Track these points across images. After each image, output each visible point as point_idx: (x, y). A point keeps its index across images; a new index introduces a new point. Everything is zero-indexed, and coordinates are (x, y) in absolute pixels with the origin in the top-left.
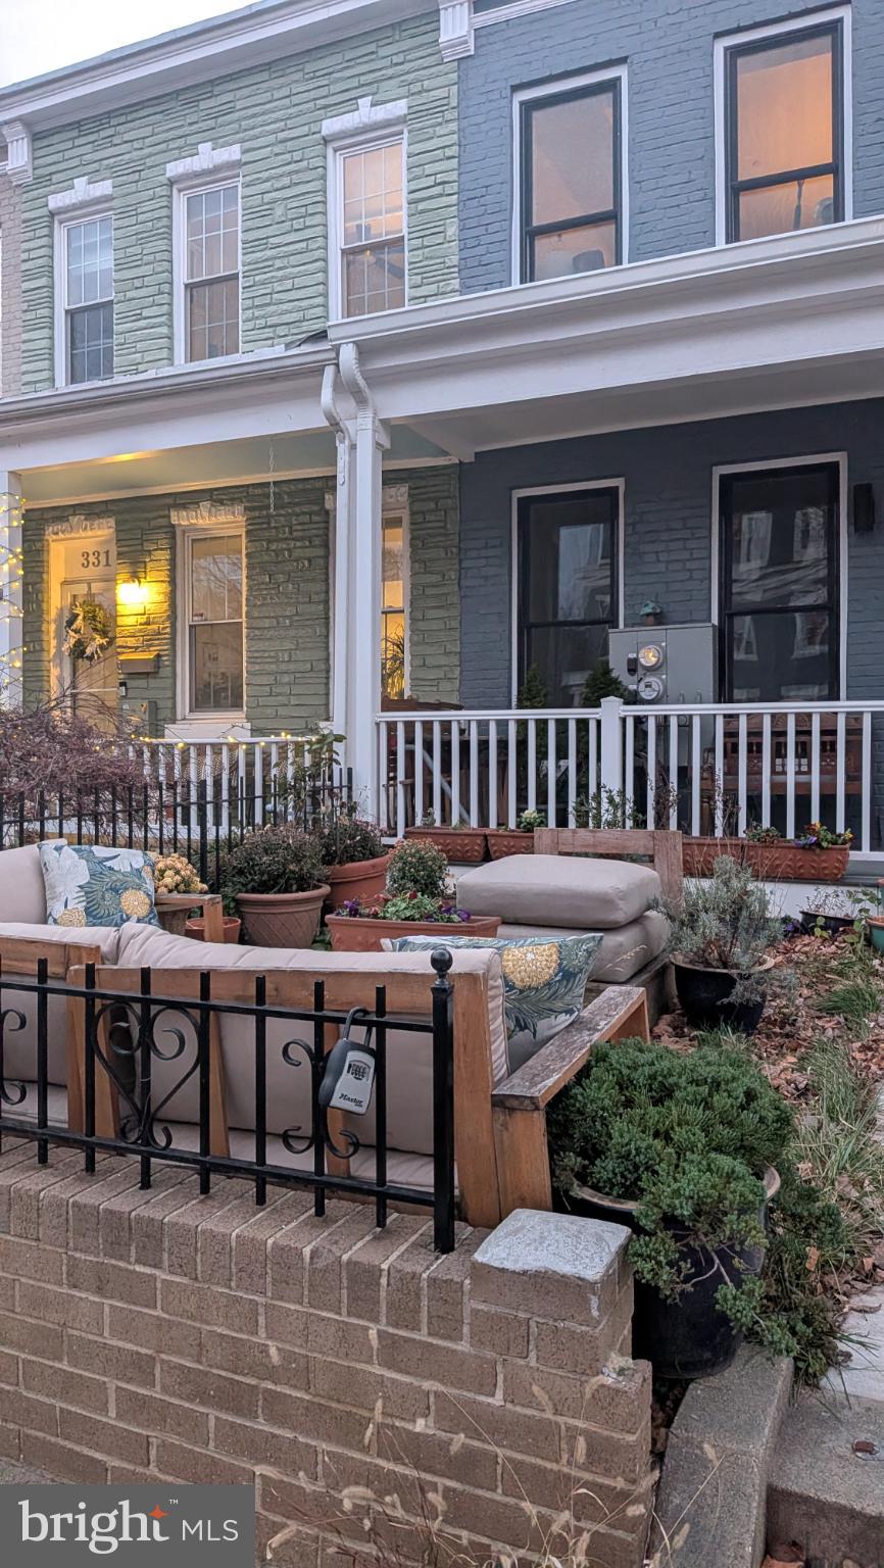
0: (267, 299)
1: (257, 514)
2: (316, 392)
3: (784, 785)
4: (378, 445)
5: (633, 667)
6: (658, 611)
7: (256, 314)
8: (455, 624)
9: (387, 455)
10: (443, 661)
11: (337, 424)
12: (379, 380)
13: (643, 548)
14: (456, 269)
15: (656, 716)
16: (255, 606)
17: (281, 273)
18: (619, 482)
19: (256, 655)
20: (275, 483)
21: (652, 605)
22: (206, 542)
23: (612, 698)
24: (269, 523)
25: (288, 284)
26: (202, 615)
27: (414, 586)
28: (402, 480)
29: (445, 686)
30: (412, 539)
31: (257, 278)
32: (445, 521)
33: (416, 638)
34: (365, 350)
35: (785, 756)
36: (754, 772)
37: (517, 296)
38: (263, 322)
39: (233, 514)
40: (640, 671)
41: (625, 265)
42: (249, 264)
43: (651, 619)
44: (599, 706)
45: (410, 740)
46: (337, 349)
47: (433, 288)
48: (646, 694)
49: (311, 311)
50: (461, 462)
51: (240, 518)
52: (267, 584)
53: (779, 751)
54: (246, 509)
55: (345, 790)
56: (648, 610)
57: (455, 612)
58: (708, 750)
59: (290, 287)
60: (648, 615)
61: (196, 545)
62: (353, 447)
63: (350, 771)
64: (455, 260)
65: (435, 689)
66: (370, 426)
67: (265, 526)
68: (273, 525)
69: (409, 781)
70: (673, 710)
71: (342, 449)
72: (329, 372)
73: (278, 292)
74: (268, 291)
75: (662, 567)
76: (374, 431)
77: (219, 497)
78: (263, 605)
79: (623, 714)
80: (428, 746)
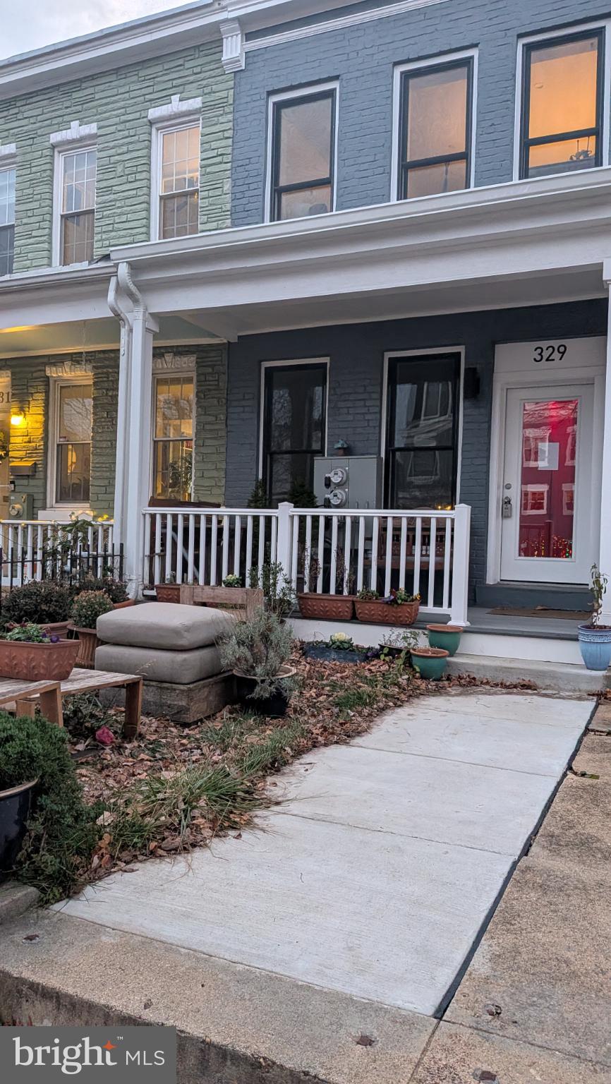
0: (110, 228)
1: (100, 371)
4: (147, 330)
5: (328, 483)
6: (345, 446)
7: (104, 237)
8: (223, 450)
10: (215, 474)
11: (119, 315)
12: (146, 288)
13: (341, 404)
14: (229, 213)
16: (98, 432)
17: (119, 211)
18: (326, 360)
19: (98, 465)
21: (341, 442)
22: (69, 389)
23: (286, 503)
24: (108, 378)
25: (124, 218)
26: (65, 437)
27: (198, 423)
28: (193, 353)
29: (216, 491)
30: (197, 392)
31: (105, 213)
32: (218, 380)
33: (198, 458)
34: (136, 267)
38: (107, 242)
39: (85, 370)
40: (332, 486)
42: (100, 204)
43: (341, 452)
45: (164, 526)
46: (116, 266)
47: (214, 225)
48: (334, 501)
49: (138, 237)
50: (229, 342)
51: (90, 374)
52: (105, 418)
54: (94, 367)
56: (340, 446)
57: (223, 442)
58: (368, 539)
59: (125, 220)
60: (339, 448)
61: (64, 390)
62: (131, 330)
63: (122, 545)
64: (228, 207)
65: (209, 493)
66: (141, 317)
67: (105, 379)
68: (110, 379)
71: (124, 332)
72: (113, 280)
73: (117, 223)
74: (111, 222)
75: (350, 418)
76: (144, 321)
77: (75, 359)
78: (103, 432)
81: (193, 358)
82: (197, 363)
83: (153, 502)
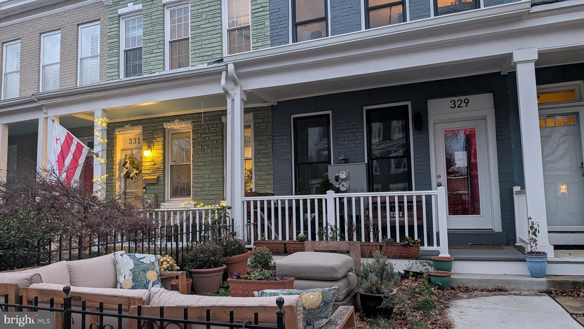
0: (200, 47)
1: (196, 124)
2: (219, 80)
3: (395, 222)
4: (242, 99)
5: (337, 179)
6: (346, 158)
7: (196, 52)
8: (271, 163)
9: (245, 103)
10: (267, 177)
11: (227, 92)
12: (242, 76)
13: (339, 136)
14: (269, 37)
15: (347, 197)
16: (196, 158)
17: (205, 38)
18: (330, 112)
19: (196, 176)
20: (203, 112)
21: (343, 156)
22: (176, 134)
23: (330, 191)
24: (201, 127)
25: (208, 42)
26: (175, 161)
27: (255, 150)
28: (251, 112)
29: (268, 187)
30: (254, 133)
31: (196, 39)
32: (267, 126)
33: (256, 169)
34: (237, 66)
35: (395, 211)
36: (384, 217)
37: (291, 47)
38: (198, 55)
39: (187, 124)
40: (340, 180)
41: (330, 37)
42: (193, 34)
43: (343, 161)
44: (326, 194)
45: (255, 207)
46: (227, 65)
47: (261, 44)
48: (343, 189)
49: (216, 51)
50: (272, 105)
51: (190, 125)
52: (200, 149)
53: (392, 209)
54: (192, 122)
55: (231, 227)
56: (342, 158)
57: (271, 159)
58: (367, 209)
59: (208, 43)
60: (342, 160)
61: (173, 135)
62: (233, 100)
63: (233, 220)
64: (269, 34)
65: (264, 188)
66: (239, 93)
67: (199, 128)
68: (202, 128)
69: (255, 223)
70: (353, 195)
71: (229, 101)
72: (224, 74)
73: (203, 45)
74: (201, 44)
75: (346, 142)
76: (241, 94)
77: (182, 118)
78: (199, 157)
79: (335, 197)
80: (262, 210)
81: (251, 115)
82: (254, 117)
83: (247, 194)
